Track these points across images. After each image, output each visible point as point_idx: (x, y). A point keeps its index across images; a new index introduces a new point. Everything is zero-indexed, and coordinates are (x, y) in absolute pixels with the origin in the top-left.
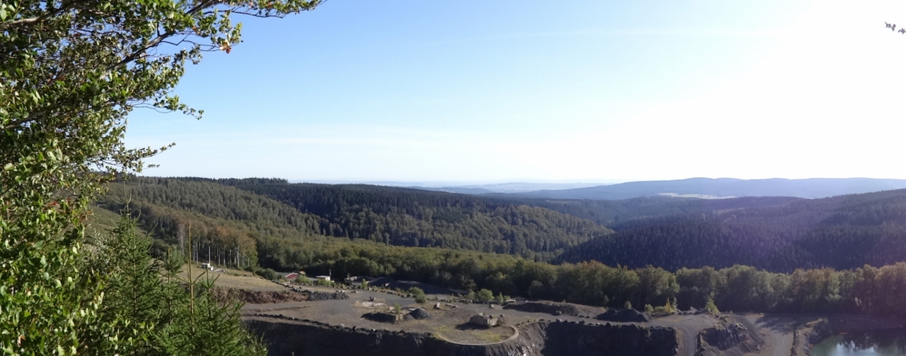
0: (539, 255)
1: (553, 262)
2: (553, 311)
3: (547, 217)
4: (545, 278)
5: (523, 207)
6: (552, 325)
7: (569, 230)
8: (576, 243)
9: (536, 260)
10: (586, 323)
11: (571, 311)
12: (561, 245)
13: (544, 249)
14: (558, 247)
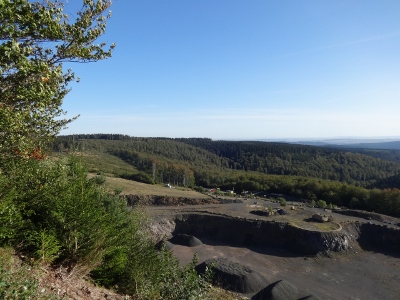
0: (359, 182)
1: (368, 188)
2: (365, 217)
3: (364, 160)
4: (361, 196)
5: (348, 154)
6: (364, 225)
7: (380, 168)
8: (385, 177)
9: (357, 185)
10: (389, 227)
11: (378, 218)
12: (374, 177)
13: (362, 179)
14: (371, 178)
